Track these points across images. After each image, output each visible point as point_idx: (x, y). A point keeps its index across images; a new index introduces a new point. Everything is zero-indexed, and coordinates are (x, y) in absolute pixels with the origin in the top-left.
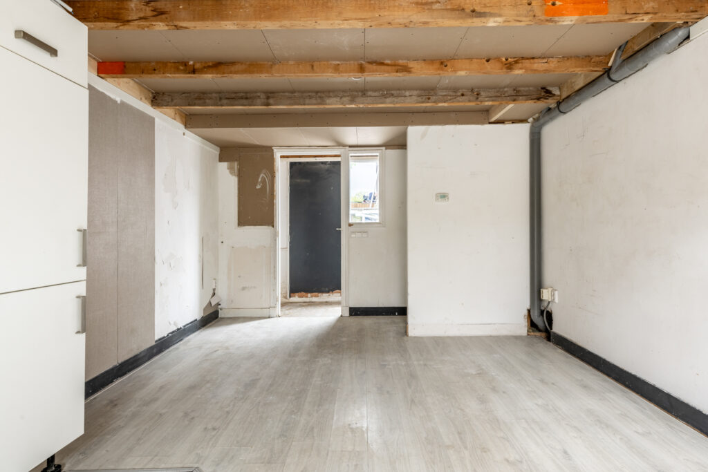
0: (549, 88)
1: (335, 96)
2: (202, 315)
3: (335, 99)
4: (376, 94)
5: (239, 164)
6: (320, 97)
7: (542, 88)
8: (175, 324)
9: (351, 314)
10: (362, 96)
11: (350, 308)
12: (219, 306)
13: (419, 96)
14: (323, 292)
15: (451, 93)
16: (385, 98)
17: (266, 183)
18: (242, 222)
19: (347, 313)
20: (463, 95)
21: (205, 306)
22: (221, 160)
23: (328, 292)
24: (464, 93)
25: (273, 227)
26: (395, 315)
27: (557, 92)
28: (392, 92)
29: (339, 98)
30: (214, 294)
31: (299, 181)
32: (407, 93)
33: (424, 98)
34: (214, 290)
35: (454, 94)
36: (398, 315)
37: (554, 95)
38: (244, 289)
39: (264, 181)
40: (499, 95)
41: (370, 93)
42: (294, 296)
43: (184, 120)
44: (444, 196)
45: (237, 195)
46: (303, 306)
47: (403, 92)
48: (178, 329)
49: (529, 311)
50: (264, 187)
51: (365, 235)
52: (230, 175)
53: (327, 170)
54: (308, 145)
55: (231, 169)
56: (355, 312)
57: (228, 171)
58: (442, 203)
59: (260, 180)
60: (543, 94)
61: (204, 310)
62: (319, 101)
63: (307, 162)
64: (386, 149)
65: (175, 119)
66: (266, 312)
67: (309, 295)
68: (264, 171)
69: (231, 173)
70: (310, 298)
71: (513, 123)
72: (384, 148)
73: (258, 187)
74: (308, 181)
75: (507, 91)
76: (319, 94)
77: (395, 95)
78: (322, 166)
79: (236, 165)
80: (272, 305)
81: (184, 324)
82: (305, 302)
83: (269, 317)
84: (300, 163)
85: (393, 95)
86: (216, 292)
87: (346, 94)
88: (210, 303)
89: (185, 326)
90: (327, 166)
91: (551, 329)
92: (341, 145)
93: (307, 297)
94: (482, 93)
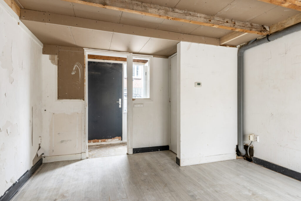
0: (265, 27)
1: (155, 8)
2: (32, 165)
3: (154, 9)
4: (180, 12)
5: (59, 57)
6: (144, 6)
7: (262, 26)
8: (11, 181)
9: (134, 153)
10: (172, 11)
11: (134, 149)
12: (43, 155)
13: (205, 18)
14: (108, 138)
15: (221, 20)
16: (186, 15)
17: (79, 71)
18: (61, 96)
19: (131, 152)
20: (227, 22)
21: (34, 158)
22: (44, 52)
23: (111, 138)
24: (228, 21)
25: (84, 100)
26: (158, 151)
27: (268, 29)
28: (190, 12)
29: (157, 9)
30: (40, 147)
31: (93, 73)
32: (199, 15)
33: (208, 20)
34: (40, 144)
35: (223, 21)
36: (160, 151)
37: (267, 31)
38: (62, 142)
39: (77, 70)
40: (244, 25)
41: (177, 10)
42: (91, 142)
43: (19, 12)
44: (199, 84)
45: (57, 78)
46: (98, 148)
47: (196, 13)
48: (14, 185)
49: (237, 146)
50: (77, 74)
51: (142, 105)
52: (52, 64)
53: (111, 68)
54: (108, 49)
55: (52, 60)
56: (136, 151)
57: (50, 61)
58: (198, 87)
59: (74, 69)
60: (263, 29)
61: (33, 161)
62: (143, 9)
63: (99, 62)
64: (153, 57)
65: (11, 7)
66: (78, 157)
67: (100, 141)
68: (77, 63)
69: (52, 63)
70: (100, 142)
71: (230, 47)
72: (152, 56)
73: (73, 73)
74: (99, 73)
75: (247, 24)
76: (144, 4)
77: (192, 15)
78: (108, 65)
79: (56, 57)
80: (83, 151)
81: (18, 178)
82: (97, 145)
83: (81, 160)
84: (94, 62)
85: (190, 14)
86: (41, 146)
87: (162, 8)
88: (37, 155)
89: (19, 179)
90: (111, 66)
91: (253, 155)
92: (129, 51)
93: (99, 142)
94: (236, 23)
